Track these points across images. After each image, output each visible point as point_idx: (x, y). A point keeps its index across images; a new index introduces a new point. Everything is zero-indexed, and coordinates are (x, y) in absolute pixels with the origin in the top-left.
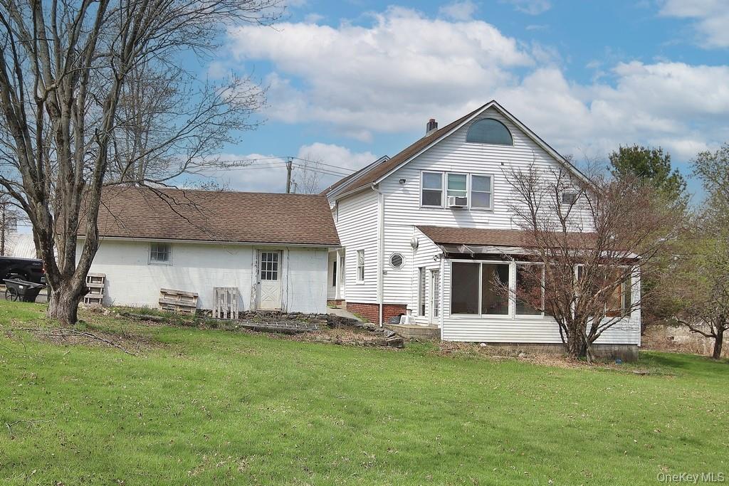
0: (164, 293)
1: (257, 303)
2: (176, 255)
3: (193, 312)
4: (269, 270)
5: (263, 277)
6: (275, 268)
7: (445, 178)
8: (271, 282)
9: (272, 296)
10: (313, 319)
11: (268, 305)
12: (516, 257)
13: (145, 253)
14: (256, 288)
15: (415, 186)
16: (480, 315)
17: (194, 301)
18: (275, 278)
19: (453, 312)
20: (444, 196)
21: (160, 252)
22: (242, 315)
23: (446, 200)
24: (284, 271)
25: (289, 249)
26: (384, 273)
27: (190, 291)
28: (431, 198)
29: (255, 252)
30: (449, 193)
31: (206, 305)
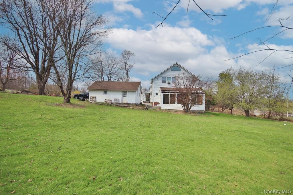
0: (106, 100)
1: (122, 101)
2: (108, 93)
3: (110, 103)
4: (125, 95)
5: (124, 97)
6: (126, 95)
7: (166, 78)
8: (125, 98)
9: (125, 100)
10: (133, 105)
11: (125, 102)
12: (177, 93)
13: (103, 92)
14: (122, 98)
15: (160, 80)
16: (169, 104)
17: (111, 101)
18: (126, 97)
19: (164, 103)
20: (166, 81)
21: (105, 92)
22: (119, 104)
23: (167, 82)
24: (127, 95)
25: (128, 91)
26: (154, 96)
27: (110, 99)
28: (164, 82)
29: (122, 92)
30: (167, 81)
31: (113, 102)
